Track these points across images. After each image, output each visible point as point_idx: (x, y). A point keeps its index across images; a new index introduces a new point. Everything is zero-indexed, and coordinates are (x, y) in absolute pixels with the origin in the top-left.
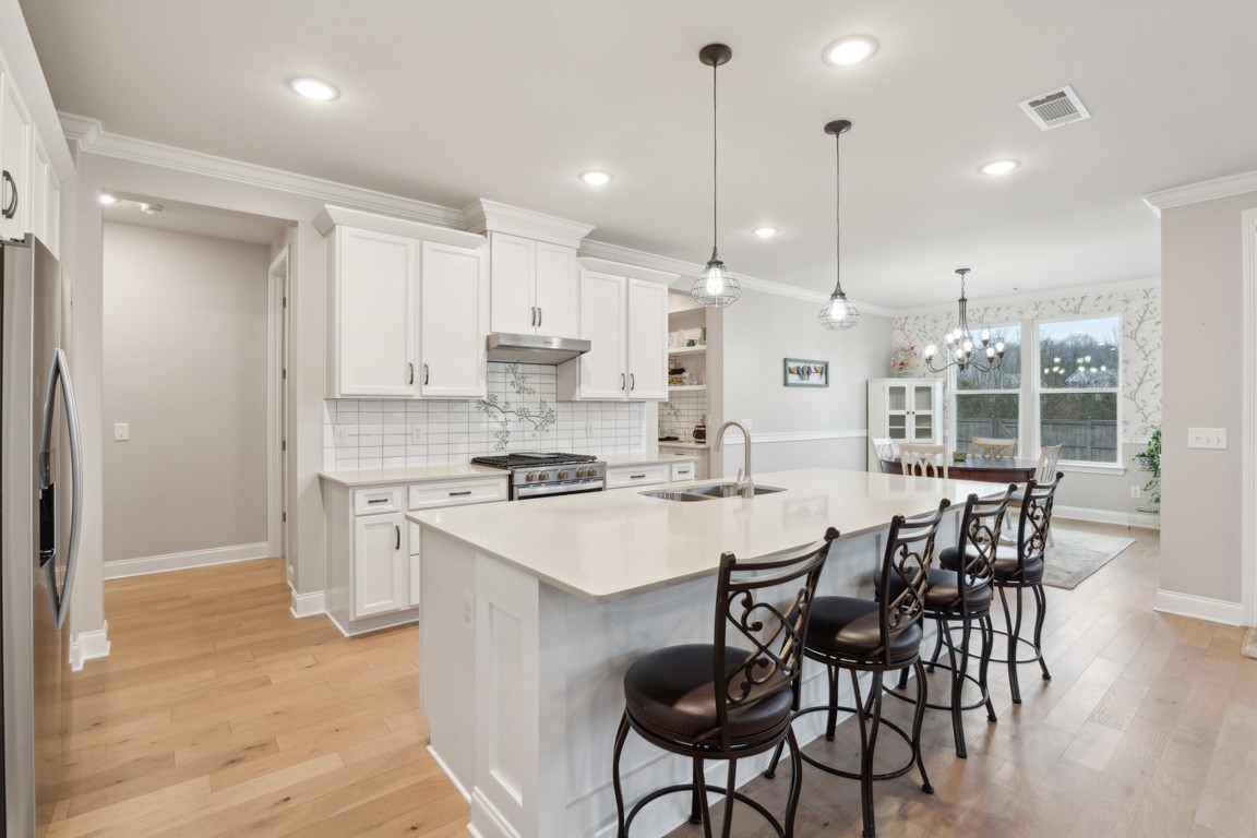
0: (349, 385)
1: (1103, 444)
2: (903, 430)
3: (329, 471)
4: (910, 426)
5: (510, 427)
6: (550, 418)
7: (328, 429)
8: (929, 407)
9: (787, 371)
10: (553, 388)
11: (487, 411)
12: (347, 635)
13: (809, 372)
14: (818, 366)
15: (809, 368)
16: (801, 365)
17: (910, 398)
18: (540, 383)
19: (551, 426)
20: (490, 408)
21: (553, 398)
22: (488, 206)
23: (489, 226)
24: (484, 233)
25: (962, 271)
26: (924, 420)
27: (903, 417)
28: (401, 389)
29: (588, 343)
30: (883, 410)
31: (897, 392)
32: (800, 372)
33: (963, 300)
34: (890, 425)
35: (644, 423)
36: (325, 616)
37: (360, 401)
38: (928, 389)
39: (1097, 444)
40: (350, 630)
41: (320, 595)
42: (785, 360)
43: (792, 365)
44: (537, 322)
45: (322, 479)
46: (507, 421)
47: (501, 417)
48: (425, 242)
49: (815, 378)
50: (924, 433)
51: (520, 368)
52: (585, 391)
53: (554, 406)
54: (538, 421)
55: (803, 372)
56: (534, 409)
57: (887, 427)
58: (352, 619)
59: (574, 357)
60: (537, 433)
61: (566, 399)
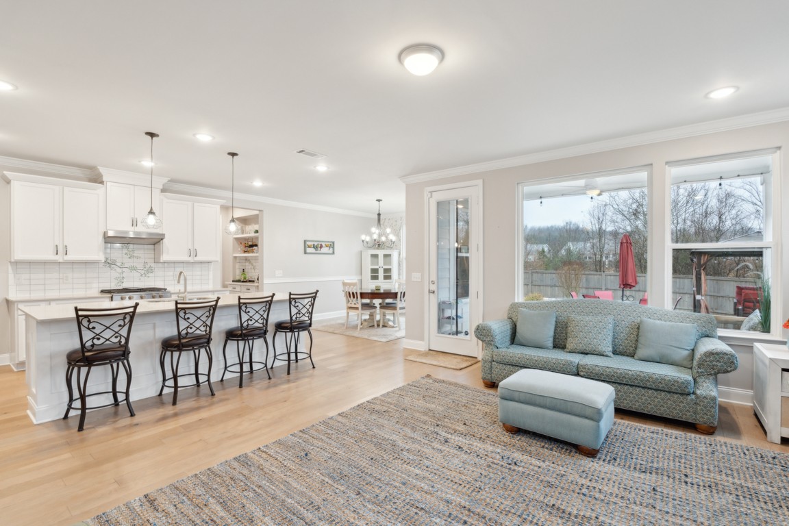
0: (18, 255)
1: (537, 283)
2: (378, 276)
3: (12, 297)
4: (381, 274)
5: (124, 275)
6: (150, 270)
7: (11, 276)
8: (390, 264)
9: (306, 245)
10: (153, 256)
11: (110, 267)
12: (15, 370)
13: (321, 246)
14: (327, 244)
15: (321, 245)
16: (316, 244)
17: (381, 259)
18: (143, 254)
19: (150, 275)
20: (112, 266)
21: (153, 261)
22: (102, 170)
23: (104, 179)
24: (102, 182)
25: (379, 201)
26: (387, 271)
27: (378, 269)
28: (51, 256)
29: (164, 235)
30: (368, 266)
31: (375, 256)
32: (315, 247)
33: (379, 215)
34: (384, 273)
35: (211, 273)
36: (9, 365)
37: (30, 264)
38: (390, 255)
39: (534, 283)
40: (17, 368)
41: (7, 355)
42: (305, 241)
43: (308, 243)
44: (135, 224)
45: (8, 302)
46: (123, 272)
47: (119, 270)
48: (65, 188)
49: (324, 250)
50: (387, 277)
51: (131, 246)
52: (164, 258)
53: (153, 265)
54: (142, 272)
55: (317, 247)
56: (140, 266)
57: (369, 274)
58: (17, 362)
59: (160, 241)
60: (142, 278)
61: (157, 261)
